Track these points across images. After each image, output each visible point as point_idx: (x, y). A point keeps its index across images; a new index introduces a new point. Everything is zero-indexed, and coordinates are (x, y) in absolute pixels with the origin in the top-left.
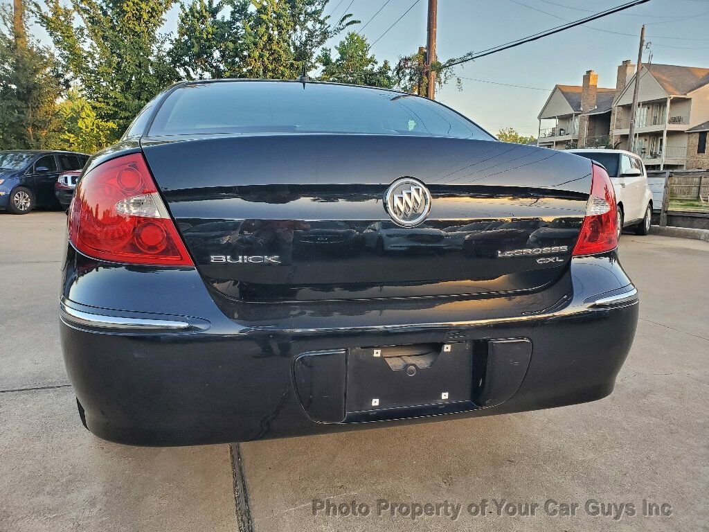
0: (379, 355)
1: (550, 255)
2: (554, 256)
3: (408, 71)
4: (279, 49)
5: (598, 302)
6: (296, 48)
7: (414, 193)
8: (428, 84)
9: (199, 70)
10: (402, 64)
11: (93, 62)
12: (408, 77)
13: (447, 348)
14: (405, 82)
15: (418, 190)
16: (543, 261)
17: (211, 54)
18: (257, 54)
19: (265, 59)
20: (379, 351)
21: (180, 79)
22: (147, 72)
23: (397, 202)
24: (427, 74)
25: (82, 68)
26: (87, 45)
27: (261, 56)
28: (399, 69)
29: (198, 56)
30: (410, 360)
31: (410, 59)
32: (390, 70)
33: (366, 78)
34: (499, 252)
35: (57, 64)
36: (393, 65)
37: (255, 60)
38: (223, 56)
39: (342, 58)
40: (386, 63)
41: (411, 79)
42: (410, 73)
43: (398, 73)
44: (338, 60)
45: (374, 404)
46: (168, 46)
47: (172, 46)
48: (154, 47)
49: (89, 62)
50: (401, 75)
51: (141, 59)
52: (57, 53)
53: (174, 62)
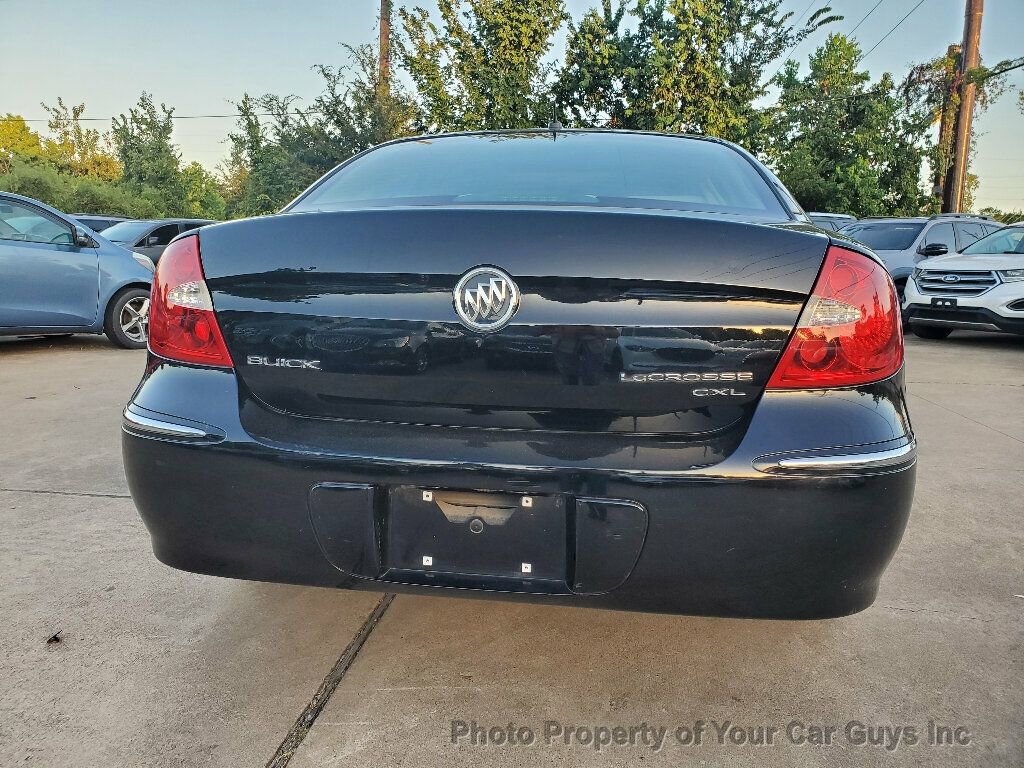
0: (430, 499)
1: (719, 385)
2: (727, 387)
3: (924, 87)
4: (703, 71)
5: (785, 463)
6: (734, 66)
7: (493, 287)
8: (959, 107)
9: (593, 110)
10: (914, 76)
11: (461, 109)
12: (924, 97)
13: (527, 502)
14: (920, 105)
15: (499, 284)
16: (702, 392)
17: (610, 86)
18: (669, 82)
19: (682, 86)
20: (430, 494)
21: (565, 123)
22: (525, 116)
23: (469, 298)
24: (959, 89)
25: (447, 117)
26: (454, 87)
27: (676, 83)
28: (910, 84)
29: (591, 90)
30: (484, 513)
31: (929, 67)
32: (892, 87)
33: (849, 103)
34: (623, 375)
35: (419, 114)
36: (898, 80)
37: (668, 90)
38: (625, 87)
39: (814, 76)
40: (886, 77)
41: (929, 101)
42: (930, 89)
43: (906, 91)
44: (807, 79)
45: (425, 563)
46: (552, 79)
47: (557, 79)
48: (534, 81)
49: (456, 109)
50: (911, 94)
51: (517, 100)
52: (420, 101)
53: (559, 100)
